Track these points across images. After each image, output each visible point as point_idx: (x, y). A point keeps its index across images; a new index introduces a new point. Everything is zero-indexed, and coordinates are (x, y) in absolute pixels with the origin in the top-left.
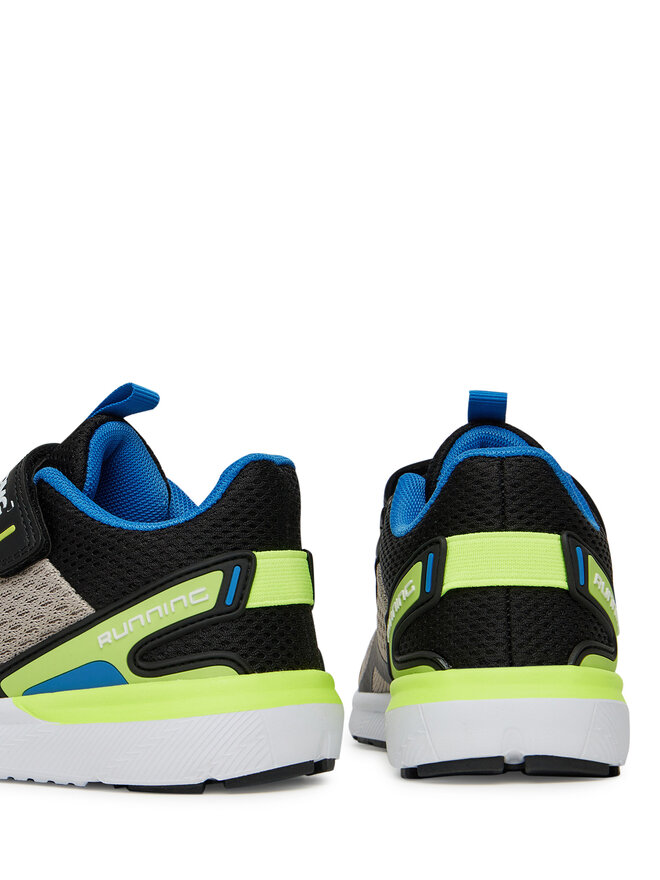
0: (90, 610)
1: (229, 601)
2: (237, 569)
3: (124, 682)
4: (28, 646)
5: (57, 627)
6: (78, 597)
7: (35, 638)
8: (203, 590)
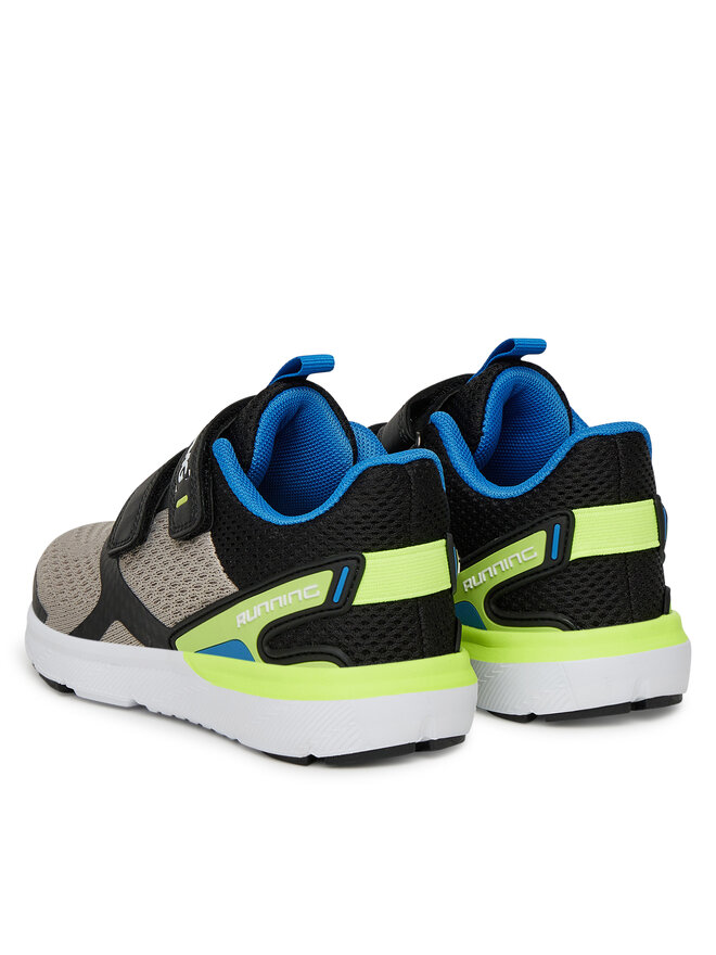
0: (233, 588)
1: (336, 599)
2: (346, 570)
3: (252, 660)
4: (193, 611)
5: (212, 599)
6: (225, 576)
7: (198, 605)
8: (315, 586)
